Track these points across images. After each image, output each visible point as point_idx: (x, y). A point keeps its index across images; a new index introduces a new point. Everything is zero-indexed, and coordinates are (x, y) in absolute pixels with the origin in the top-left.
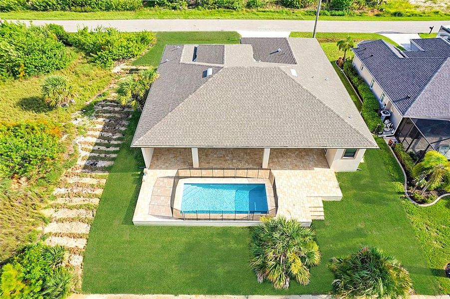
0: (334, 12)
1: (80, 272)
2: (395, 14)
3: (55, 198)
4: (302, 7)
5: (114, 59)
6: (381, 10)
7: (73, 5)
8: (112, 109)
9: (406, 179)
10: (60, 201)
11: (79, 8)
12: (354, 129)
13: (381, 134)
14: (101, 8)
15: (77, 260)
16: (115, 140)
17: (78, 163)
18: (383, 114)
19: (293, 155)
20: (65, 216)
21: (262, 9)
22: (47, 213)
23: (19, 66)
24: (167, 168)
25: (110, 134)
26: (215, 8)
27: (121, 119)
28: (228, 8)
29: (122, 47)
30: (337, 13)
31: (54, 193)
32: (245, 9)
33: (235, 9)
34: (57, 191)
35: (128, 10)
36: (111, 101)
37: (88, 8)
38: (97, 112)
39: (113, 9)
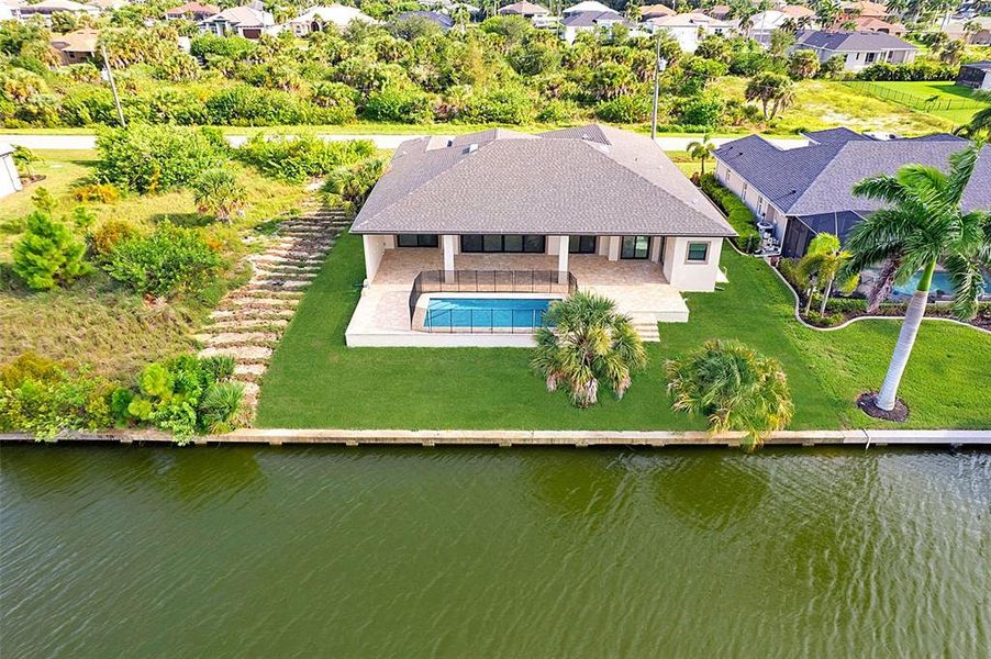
0: (691, 127)
1: (256, 402)
2: (796, 132)
3: (213, 322)
4: (634, 121)
5: (309, 173)
6: (773, 126)
7: (234, 116)
8: (307, 227)
9: (798, 300)
10: (220, 325)
11: (245, 121)
12: (700, 213)
13: (759, 253)
14: (282, 121)
15: (252, 389)
16: (313, 259)
17: (251, 282)
18: (761, 227)
19: (609, 271)
20: (230, 340)
21: (563, 124)
22: (200, 338)
23: (152, 173)
24: (401, 283)
25: (305, 254)
26: (482, 122)
27: (323, 238)
28: (505, 121)
29: (324, 154)
30: (695, 128)
31: (211, 317)
32: (534, 124)
33: (517, 124)
34: (214, 314)
35: (329, 123)
36: (306, 220)
37: (259, 120)
38: (281, 231)
39: (303, 122)
